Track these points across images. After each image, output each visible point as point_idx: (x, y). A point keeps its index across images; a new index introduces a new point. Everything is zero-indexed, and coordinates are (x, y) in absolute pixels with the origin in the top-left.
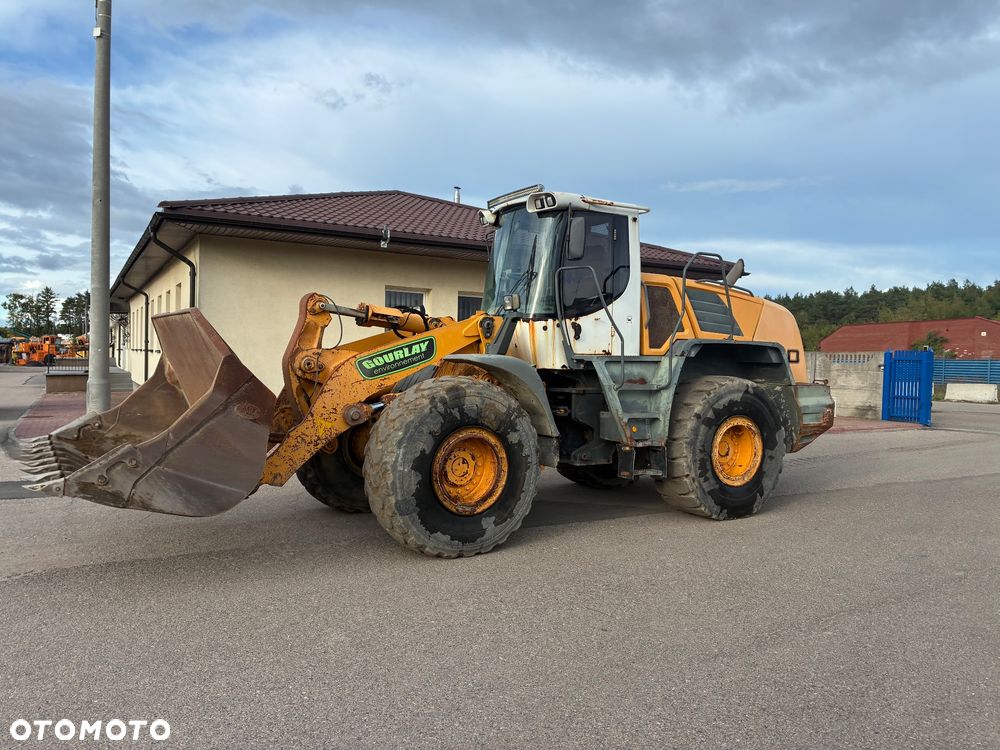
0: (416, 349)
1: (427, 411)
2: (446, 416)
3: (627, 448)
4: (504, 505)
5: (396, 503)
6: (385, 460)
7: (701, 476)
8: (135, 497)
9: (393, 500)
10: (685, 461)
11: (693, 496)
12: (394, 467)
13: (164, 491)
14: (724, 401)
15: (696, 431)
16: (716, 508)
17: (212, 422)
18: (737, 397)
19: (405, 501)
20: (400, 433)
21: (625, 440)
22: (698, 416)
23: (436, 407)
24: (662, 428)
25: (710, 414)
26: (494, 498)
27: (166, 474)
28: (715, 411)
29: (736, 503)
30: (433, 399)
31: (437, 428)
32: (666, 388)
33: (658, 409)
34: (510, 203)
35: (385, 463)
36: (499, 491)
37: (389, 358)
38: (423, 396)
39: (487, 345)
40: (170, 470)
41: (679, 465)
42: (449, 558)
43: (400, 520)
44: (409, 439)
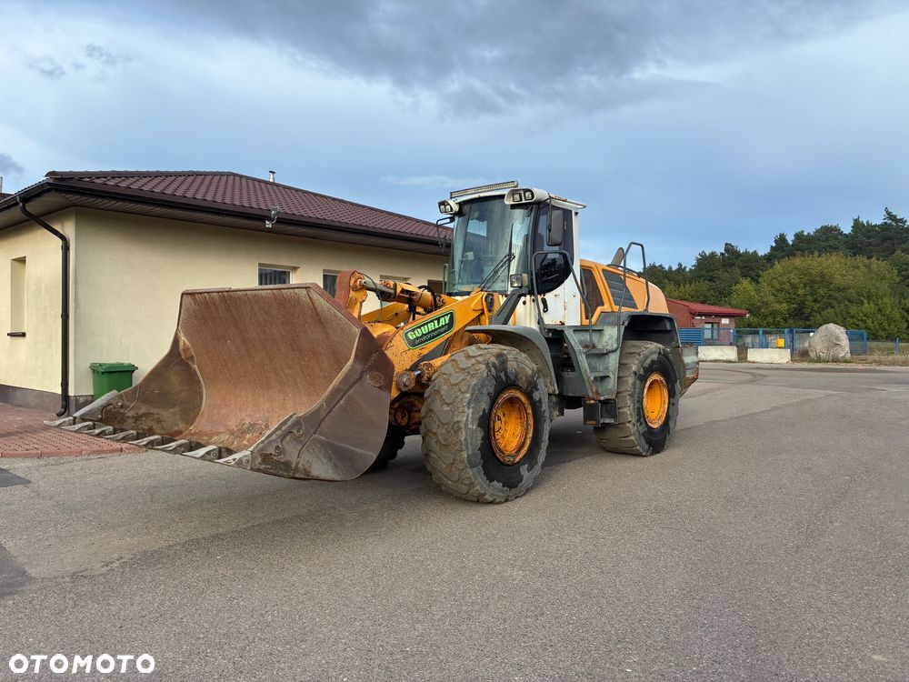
0: (442, 322)
1: (485, 375)
2: (497, 378)
3: (592, 402)
4: (531, 456)
5: (468, 456)
6: (455, 420)
7: (638, 421)
8: (300, 466)
9: (465, 455)
10: (628, 411)
11: (633, 438)
12: (466, 425)
13: (320, 458)
14: (648, 361)
15: (634, 384)
16: (646, 446)
17: (352, 391)
18: (655, 357)
19: (474, 454)
20: (468, 395)
21: (591, 395)
22: (635, 373)
23: (490, 371)
24: (612, 383)
25: (642, 372)
26: (526, 448)
27: (320, 442)
28: (644, 368)
29: (657, 441)
30: (487, 365)
31: (491, 390)
32: (615, 351)
33: (607, 369)
34: (482, 195)
35: (459, 422)
36: (528, 442)
37: (425, 330)
38: (479, 362)
39: (490, 318)
40: (323, 438)
41: (624, 413)
42: (500, 503)
43: (470, 472)
44: (474, 400)
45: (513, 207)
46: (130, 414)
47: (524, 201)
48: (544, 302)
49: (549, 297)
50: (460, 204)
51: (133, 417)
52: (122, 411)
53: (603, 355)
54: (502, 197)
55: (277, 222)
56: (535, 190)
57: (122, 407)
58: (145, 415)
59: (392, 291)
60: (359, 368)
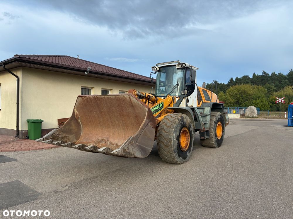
0: (160, 106)
1: (178, 123)
2: (181, 124)
3: (203, 131)
4: (189, 149)
5: (174, 149)
6: (170, 137)
7: (215, 137)
8: (133, 153)
9: (173, 149)
10: (212, 134)
11: (213, 142)
12: (173, 139)
13: (137, 151)
14: (218, 118)
15: (214, 125)
16: (217, 145)
17: (146, 128)
18: (219, 117)
19: (176, 149)
20: (174, 130)
21: (202, 129)
22: (214, 122)
23: (179, 122)
24: (208, 125)
25: (216, 121)
26: (188, 146)
27: (138, 145)
28: (217, 120)
29: (219, 143)
30: (178, 120)
31: (180, 128)
32: (209, 115)
33: (206, 120)
36: (188, 144)
37: (156, 108)
38: (176, 119)
39: (173, 104)
40: (138, 144)
41: (211, 135)
42: (181, 164)
43: (174, 154)
44: (175, 131)
45: (178, 69)
46: (60, 137)
47: (182, 67)
48: (188, 99)
49: (189, 97)
50: (159, 68)
51: (61, 138)
52: (58, 136)
53: (205, 116)
54: (175, 65)
55: (89, 73)
56: (186, 63)
57: (58, 134)
58: (64, 137)
59: (145, 96)
60: (148, 121)
